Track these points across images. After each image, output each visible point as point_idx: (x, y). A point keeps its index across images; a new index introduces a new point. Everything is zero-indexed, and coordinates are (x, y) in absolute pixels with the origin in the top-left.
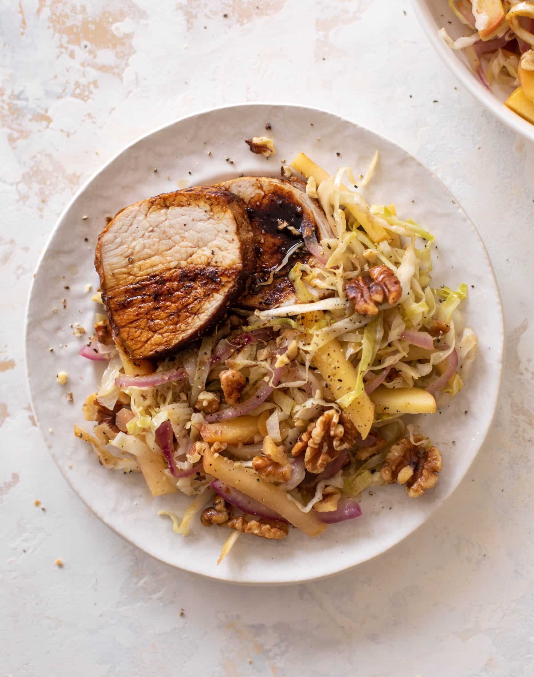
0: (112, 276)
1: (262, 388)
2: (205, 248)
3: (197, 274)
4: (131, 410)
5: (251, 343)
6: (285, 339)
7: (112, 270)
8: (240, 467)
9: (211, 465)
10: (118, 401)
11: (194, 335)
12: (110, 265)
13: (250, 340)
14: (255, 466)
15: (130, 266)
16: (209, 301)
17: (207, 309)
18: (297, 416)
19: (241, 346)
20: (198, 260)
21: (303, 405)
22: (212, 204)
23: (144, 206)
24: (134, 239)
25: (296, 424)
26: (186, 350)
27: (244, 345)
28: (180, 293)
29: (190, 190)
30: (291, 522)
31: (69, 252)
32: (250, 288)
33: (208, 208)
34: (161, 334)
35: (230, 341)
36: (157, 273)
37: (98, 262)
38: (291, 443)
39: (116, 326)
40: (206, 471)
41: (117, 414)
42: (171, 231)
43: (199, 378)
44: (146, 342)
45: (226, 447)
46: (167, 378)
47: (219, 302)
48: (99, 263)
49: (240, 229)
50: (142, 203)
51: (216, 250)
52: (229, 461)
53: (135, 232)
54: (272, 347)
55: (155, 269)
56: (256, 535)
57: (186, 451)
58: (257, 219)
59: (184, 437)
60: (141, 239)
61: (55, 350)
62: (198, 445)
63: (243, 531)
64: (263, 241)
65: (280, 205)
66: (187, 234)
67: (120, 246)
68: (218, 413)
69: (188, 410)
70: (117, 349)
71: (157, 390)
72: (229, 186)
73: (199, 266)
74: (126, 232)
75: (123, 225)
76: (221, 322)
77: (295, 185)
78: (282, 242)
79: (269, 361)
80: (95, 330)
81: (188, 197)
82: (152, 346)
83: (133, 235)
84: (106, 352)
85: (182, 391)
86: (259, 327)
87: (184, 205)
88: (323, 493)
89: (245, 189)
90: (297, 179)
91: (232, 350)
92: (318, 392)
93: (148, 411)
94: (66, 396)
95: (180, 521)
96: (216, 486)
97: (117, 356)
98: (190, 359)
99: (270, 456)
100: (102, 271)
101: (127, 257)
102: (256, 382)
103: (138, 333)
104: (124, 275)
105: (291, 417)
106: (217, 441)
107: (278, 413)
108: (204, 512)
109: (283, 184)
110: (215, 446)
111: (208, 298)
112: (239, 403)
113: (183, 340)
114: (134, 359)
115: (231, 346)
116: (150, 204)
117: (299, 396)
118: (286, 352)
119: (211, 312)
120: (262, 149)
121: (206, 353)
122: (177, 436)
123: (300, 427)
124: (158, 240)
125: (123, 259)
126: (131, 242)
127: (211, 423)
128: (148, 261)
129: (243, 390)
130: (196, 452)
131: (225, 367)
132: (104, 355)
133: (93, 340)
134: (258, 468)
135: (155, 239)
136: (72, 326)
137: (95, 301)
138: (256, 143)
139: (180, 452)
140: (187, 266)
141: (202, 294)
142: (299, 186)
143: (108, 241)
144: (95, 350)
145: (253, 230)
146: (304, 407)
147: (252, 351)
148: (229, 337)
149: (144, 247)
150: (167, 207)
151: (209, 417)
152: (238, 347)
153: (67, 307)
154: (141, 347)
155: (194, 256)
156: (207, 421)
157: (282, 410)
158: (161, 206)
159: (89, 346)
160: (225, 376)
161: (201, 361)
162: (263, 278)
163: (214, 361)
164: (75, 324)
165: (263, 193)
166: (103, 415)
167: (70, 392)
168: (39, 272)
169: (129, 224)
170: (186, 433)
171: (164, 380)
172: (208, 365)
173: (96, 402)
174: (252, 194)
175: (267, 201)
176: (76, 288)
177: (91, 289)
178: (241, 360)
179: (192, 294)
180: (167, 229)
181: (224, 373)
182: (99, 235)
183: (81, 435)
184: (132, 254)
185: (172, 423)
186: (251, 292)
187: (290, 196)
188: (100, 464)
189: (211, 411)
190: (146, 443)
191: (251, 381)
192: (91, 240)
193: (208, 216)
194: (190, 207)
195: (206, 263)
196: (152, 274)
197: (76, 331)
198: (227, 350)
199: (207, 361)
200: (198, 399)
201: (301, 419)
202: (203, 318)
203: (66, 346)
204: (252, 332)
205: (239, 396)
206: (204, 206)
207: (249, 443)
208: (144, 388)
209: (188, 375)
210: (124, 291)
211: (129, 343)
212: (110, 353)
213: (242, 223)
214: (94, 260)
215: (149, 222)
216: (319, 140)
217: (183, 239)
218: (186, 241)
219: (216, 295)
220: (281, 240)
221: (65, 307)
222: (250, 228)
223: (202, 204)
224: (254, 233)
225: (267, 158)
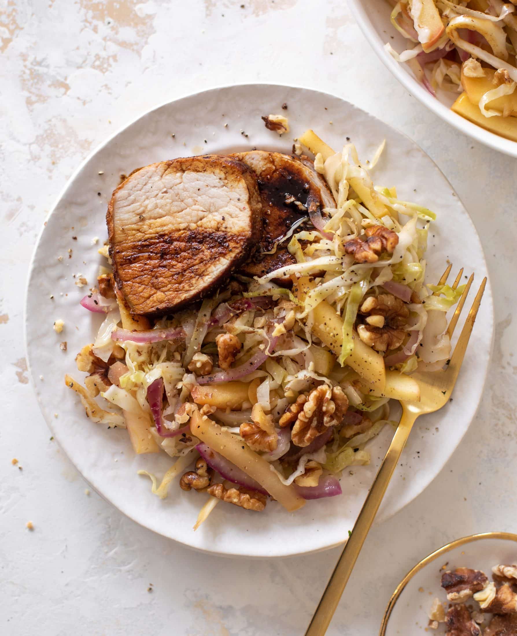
0: (121, 231)
1: (256, 355)
2: (216, 214)
3: (205, 237)
4: (125, 364)
5: (250, 310)
6: (283, 309)
7: (123, 226)
8: (227, 432)
9: (199, 427)
10: (111, 355)
11: (196, 296)
12: (120, 220)
13: (249, 306)
14: (242, 433)
15: (141, 223)
16: (214, 265)
17: (212, 272)
18: (288, 386)
19: (241, 311)
20: (208, 223)
21: (296, 375)
22: (227, 173)
23: (161, 167)
24: (147, 198)
25: (286, 394)
26: (185, 310)
27: (243, 311)
28: (187, 254)
29: (207, 157)
30: (271, 494)
31: (81, 204)
32: (254, 256)
33: (223, 176)
34: (164, 292)
35: (230, 306)
36: (166, 232)
37: (109, 216)
38: (278, 413)
39: (120, 280)
40: (193, 433)
41: (110, 367)
42: (185, 194)
43: (196, 339)
44: (148, 298)
45: (215, 410)
46: (164, 336)
47: (225, 267)
48: (110, 218)
49: (252, 199)
50: (159, 165)
51: (227, 217)
52: (216, 425)
53: (148, 192)
54: (270, 316)
55: (165, 228)
56: (235, 504)
57: (175, 410)
58: (266, 191)
59: (174, 396)
60: (153, 199)
61: (55, 297)
62: (188, 406)
63: (222, 498)
64: (269, 212)
65: (289, 180)
66: (199, 198)
67: (132, 204)
68: (209, 376)
69: (181, 370)
70: (118, 303)
71: (152, 348)
72: (243, 158)
73: (208, 230)
74: (140, 190)
75: (138, 184)
76: (223, 286)
77: (305, 163)
78: (289, 216)
79: (266, 329)
80: (97, 282)
81: (205, 163)
82: (153, 303)
83: (148, 194)
84: (105, 305)
85: (177, 350)
86: (259, 295)
87: (200, 170)
88: (306, 467)
89: (258, 162)
90: (308, 158)
91: (232, 315)
92: (311, 364)
93: (141, 367)
94: (61, 345)
95: (159, 482)
96: (201, 449)
97: (116, 310)
98: (189, 320)
99: (259, 423)
100: (113, 225)
101: (138, 215)
102: (251, 349)
103: (140, 289)
104: (134, 232)
105: (281, 387)
106: (207, 403)
107: (269, 382)
108: (184, 475)
109: (294, 161)
110: (205, 408)
111: (214, 262)
112: (232, 368)
113: (185, 300)
114: (134, 314)
115: (230, 310)
116: (167, 166)
117: (291, 366)
118: (284, 322)
119: (216, 275)
120: (278, 126)
121: (205, 315)
122: (168, 395)
123: (290, 397)
124: (170, 201)
125: (134, 216)
126: (144, 201)
127: (202, 385)
128: (158, 220)
129: (236, 355)
130: (186, 412)
131: (222, 330)
132: (104, 307)
133: (94, 291)
134: (245, 435)
135: (168, 200)
136: (74, 276)
137: (101, 253)
138: (272, 120)
139: (169, 411)
140: (196, 229)
141: (209, 257)
142: (309, 164)
143: (121, 197)
144: (96, 302)
145: (262, 202)
146: (296, 378)
147: (249, 318)
148: (229, 302)
149: (156, 206)
150: (184, 171)
151: (200, 379)
152: (238, 312)
153: (73, 256)
154: (143, 303)
155: (204, 220)
156: (198, 383)
157: (273, 379)
158: (177, 170)
159: (90, 297)
160: (222, 339)
161: (199, 322)
162: (266, 247)
163: (212, 324)
164: (78, 275)
165: (274, 168)
166: (97, 367)
167: (64, 341)
168: (50, 221)
169: (144, 183)
170: (177, 393)
171: (162, 337)
172: (206, 327)
173: (92, 353)
174: (263, 167)
175: (277, 175)
176: (83, 240)
177: (97, 242)
178: (239, 325)
179: (198, 256)
180: (180, 192)
181: (222, 336)
182: (114, 191)
183: (72, 384)
184: (144, 212)
185: (164, 381)
186: (254, 260)
187: (299, 172)
188: (86, 416)
189: (204, 373)
190: (136, 398)
191: (246, 348)
192: (104, 195)
193: (222, 184)
194: (205, 173)
195: (215, 227)
196: (162, 233)
197: (78, 281)
198: (226, 314)
199: (206, 323)
200: (192, 359)
201: (292, 390)
202: (207, 280)
203: (67, 295)
204: (251, 298)
205: (233, 361)
206: (219, 174)
207: (237, 409)
208: (141, 344)
209: (185, 334)
210: (131, 247)
211: (131, 297)
212: (109, 306)
213: (254, 194)
214: (106, 214)
215: (163, 183)
216: (331, 123)
217: (195, 202)
218: (198, 205)
219: (222, 259)
220: (288, 214)
221: (70, 256)
222: (259, 199)
223: (217, 171)
224: (262, 204)
225: (280, 135)
